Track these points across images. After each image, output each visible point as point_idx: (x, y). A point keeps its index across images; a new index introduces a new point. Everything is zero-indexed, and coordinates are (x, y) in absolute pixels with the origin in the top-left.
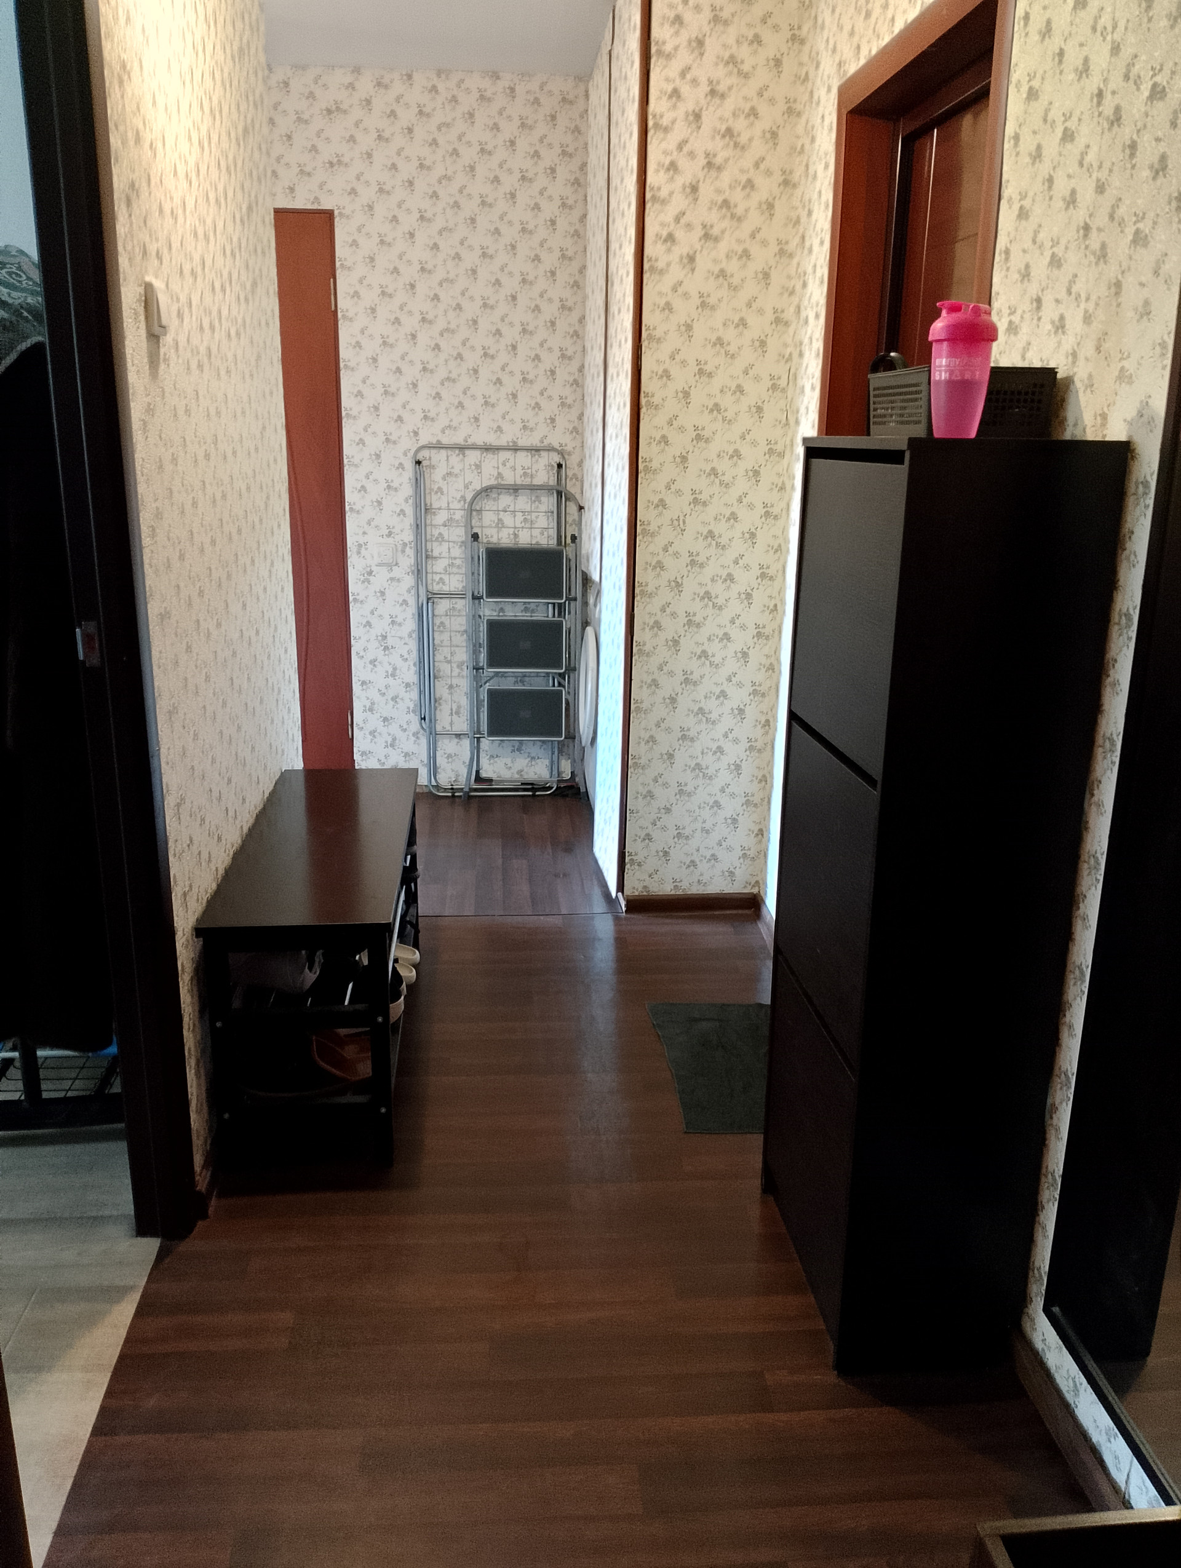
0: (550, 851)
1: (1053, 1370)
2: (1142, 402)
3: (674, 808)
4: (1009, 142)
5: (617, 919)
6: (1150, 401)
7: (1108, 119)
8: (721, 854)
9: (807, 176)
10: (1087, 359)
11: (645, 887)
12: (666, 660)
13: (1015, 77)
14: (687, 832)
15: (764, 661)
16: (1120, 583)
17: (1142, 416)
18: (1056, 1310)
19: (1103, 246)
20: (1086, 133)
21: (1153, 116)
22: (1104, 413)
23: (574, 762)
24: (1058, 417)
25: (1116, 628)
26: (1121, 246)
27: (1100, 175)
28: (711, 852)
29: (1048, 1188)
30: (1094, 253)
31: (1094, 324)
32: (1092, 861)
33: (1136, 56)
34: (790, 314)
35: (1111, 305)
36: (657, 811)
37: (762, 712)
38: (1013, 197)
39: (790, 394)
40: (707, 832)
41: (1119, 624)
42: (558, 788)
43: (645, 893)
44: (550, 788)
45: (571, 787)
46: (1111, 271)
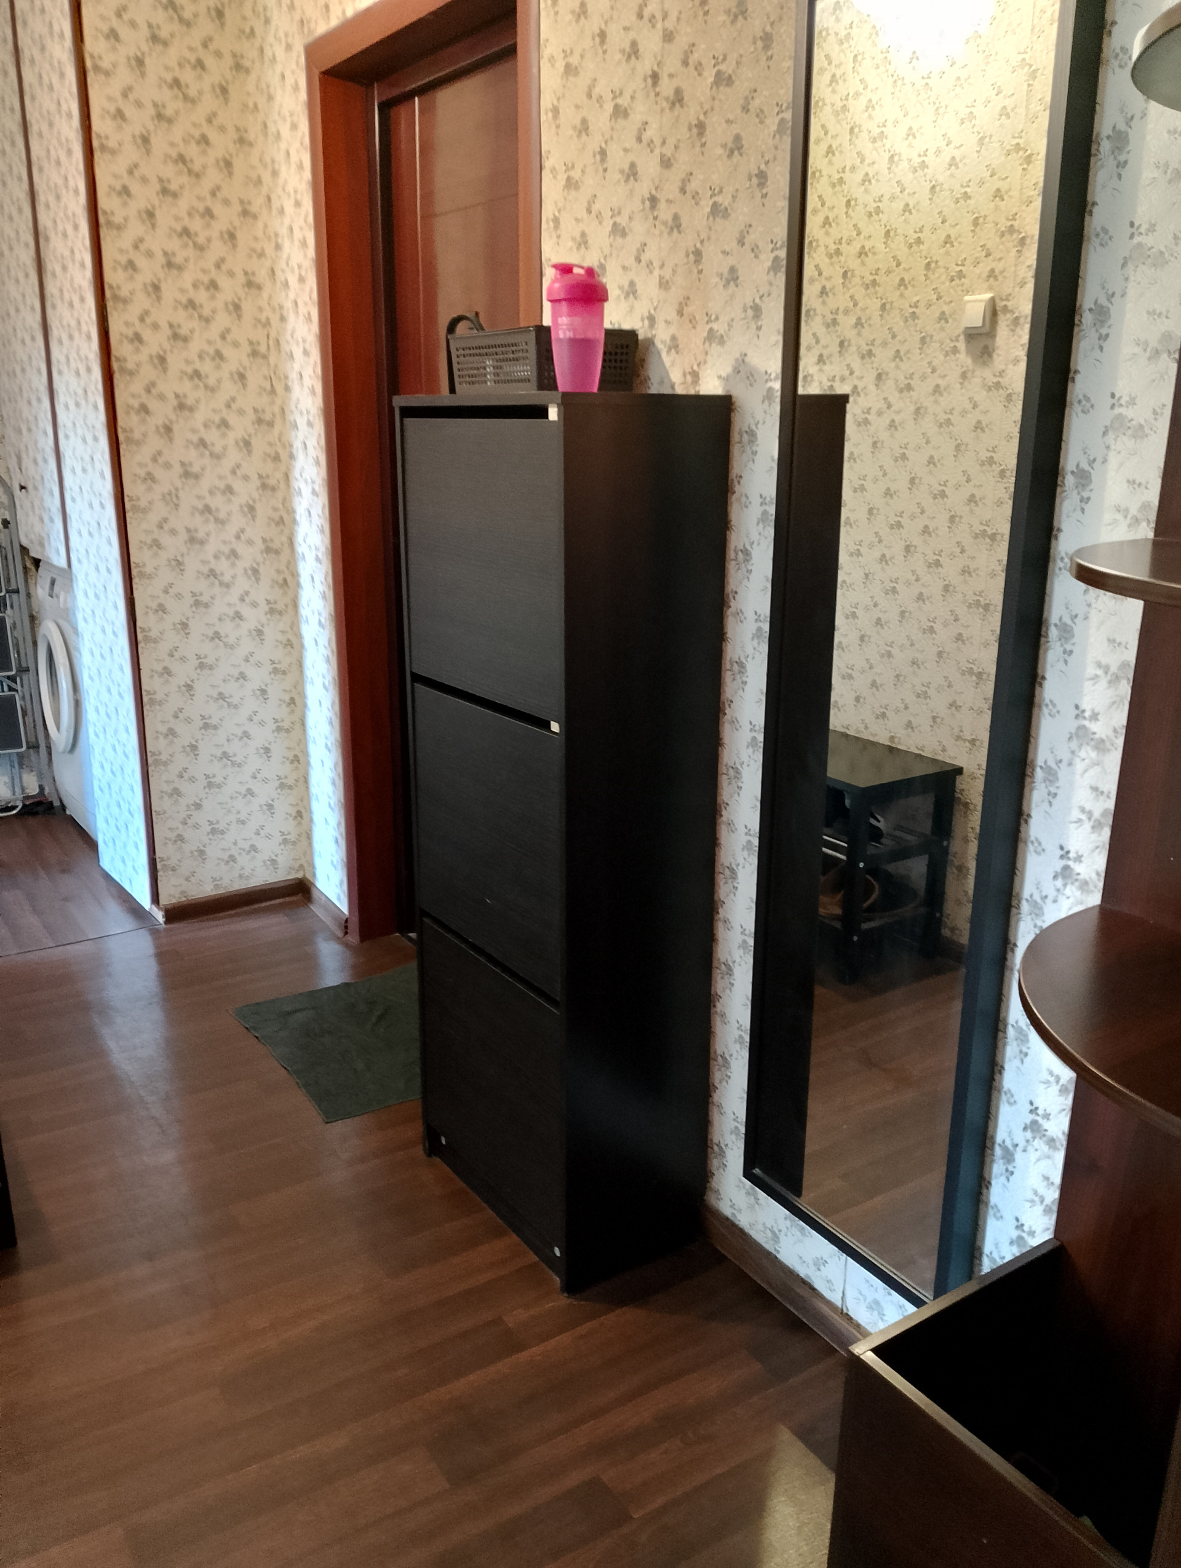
0: (45, 876)
1: (747, 1229)
2: (737, 360)
3: (205, 803)
4: (546, 114)
5: (155, 932)
6: (747, 359)
7: (667, 99)
8: (260, 843)
9: (266, 135)
10: (667, 322)
11: (183, 892)
12: (176, 645)
13: (546, 52)
14: (221, 826)
15: (280, 637)
16: (733, 523)
17: (739, 372)
18: (757, 1171)
19: (676, 217)
20: (640, 111)
21: (720, 100)
22: (694, 371)
23: (40, 776)
24: (639, 376)
25: (733, 563)
26: (696, 217)
27: (664, 151)
28: (249, 843)
29: (719, 1070)
30: (665, 223)
31: (673, 289)
32: (731, 772)
33: (693, 45)
34: (262, 276)
35: (690, 272)
36: (185, 808)
37: (285, 691)
38: (557, 167)
39: (272, 360)
40: (243, 822)
41: (736, 559)
42: (24, 806)
43: (184, 899)
44: (14, 808)
45: (39, 803)
46: (689, 241)
